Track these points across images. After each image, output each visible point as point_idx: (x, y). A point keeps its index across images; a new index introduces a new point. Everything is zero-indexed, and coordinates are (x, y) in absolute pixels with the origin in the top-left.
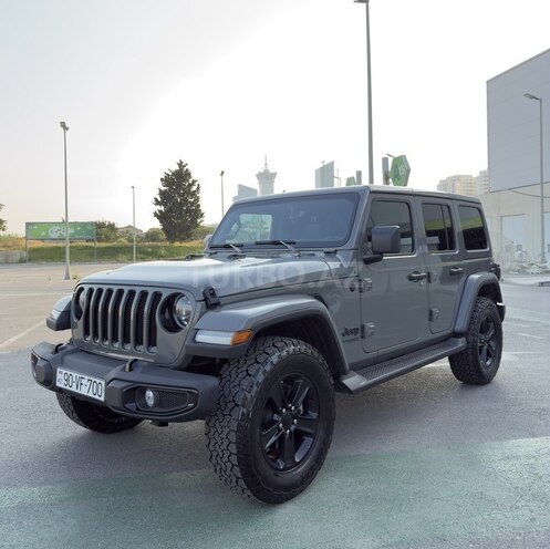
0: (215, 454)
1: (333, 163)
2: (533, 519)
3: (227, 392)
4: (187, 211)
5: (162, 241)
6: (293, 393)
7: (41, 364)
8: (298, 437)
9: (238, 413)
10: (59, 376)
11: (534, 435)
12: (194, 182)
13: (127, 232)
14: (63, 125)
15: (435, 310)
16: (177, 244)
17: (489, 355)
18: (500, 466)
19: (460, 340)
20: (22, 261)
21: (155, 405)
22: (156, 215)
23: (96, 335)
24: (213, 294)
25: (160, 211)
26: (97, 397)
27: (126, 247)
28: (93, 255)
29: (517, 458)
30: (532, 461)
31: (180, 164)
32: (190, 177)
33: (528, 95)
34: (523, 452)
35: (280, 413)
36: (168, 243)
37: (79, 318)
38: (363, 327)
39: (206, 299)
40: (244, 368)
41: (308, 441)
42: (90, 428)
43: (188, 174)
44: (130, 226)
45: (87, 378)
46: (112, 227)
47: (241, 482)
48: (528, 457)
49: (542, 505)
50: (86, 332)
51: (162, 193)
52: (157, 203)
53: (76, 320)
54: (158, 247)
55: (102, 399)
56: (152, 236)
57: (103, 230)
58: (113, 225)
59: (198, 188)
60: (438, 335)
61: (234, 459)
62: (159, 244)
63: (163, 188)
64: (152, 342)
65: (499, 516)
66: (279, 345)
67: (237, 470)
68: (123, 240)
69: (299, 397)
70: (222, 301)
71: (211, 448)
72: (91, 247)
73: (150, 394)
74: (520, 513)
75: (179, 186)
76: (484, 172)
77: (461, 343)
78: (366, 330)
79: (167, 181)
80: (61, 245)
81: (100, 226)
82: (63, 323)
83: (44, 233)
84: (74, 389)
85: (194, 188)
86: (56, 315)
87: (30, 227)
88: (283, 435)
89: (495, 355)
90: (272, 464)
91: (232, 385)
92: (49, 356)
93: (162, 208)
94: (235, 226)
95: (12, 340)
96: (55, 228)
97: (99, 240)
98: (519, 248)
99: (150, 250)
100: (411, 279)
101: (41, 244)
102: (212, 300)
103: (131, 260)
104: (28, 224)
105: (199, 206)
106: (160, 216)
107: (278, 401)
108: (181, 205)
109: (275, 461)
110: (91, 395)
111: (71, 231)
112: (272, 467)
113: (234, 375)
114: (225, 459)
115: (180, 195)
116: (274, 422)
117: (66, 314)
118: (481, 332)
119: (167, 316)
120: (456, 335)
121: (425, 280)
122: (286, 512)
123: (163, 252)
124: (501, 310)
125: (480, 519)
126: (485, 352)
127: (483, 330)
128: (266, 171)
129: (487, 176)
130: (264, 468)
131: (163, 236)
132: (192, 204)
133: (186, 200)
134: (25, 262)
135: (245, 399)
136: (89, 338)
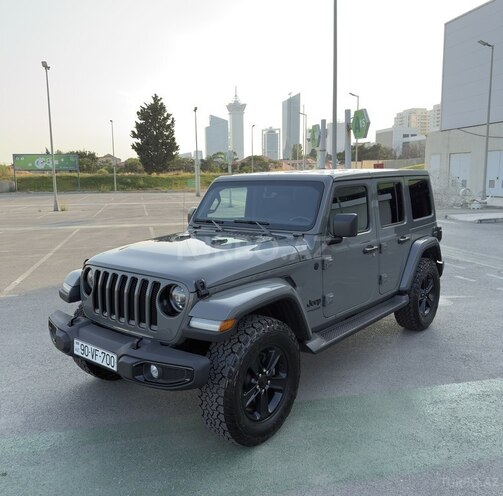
0: (206, 412)
1: (299, 95)
2: (450, 458)
3: (216, 366)
4: (163, 144)
5: (140, 171)
6: (268, 359)
7: (59, 334)
8: (271, 393)
9: (225, 383)
10: (76, 346)
11: (458, 381)
12: (169, 115)
13: (107, 161)
14: (45, 65)
15: (384, 275)
16: (154, 175)
17: (427, 305)
18: (430, 410)
19: (404, 297)
20: (11, 190)
21: (159, 377)
22: (133, 147)
23: (104, 310)
24: (203, 286)
25: (138, 144)
26: (110, 367)
27: (107, 178)
28: (77, 185)
29: (442, 402)
30: (454, 405)
31: (155, 98)
32: (165, 111)
33: (481, 42)
34: (448, 396)
35: (257, 378)
36: (146, 174)
37: (89, 294)
38: (324, 298)
39: (197, 291)
40: (229, 347)
41: (278, 396)
42: (99, 377)
43: (163, 108)
44: (109, 156)
45: (101, 351)
46: (92, 156)
47: (228, 434)
48: (451, 401)
49: (458, 445)
50: (96, 306)
51: (138, 126)
52: (135, 135)
53: (86, 296)
54: (137, 178)
55: (115, 369)
56: (130, 166)
57: (85, 160)
58: (94, 154)
59: (173, 122)
60: (385, 295)
61: (222, 417)
62: (138, 174)
63: (139, 122)
64: (153, 321)
65: (425, 455)
66: (257, 325)
67: (224, 425)
68: (103, 170)
69: (272, 363)
70: (211, 291)
71: (203, 407)
72: (75, 177)
73: (154, 368)
74: (440, 452)
75: (155, 119)
76: (438, 106)
77: (404, 300)
78: (327, 299)
79: (143, 114)
80: (47, 174)
81: (81, 155)
82: (74, 296)
83: (30, 165)
84: (90, 358)
85: (169, 122)
86: (68, 289)
87: (17, 159)
88: (260, 394)
89: (433, 305)
90: (250, 416)
91: (220, 360)
92: (67, 328)
93: (139, 141)
94: (216, 202)
95: (18, 281)
96: (41, 160)
97: (82, 170)
98: (464, 184)
99: (129, 180)
100: (365, 252)
101: (29, 174)
102: (203, 292)
103: (113, 189)
104: (15, 156)
105: (174, 139)
106: (138, 148)
107: (255, 369)
108: (157, 138)
109: (252, 413)
110: (104, 364)
111: (56, 162)
112: (251, 419)
113: (221, 352)
114: (215, 416)
115: (155, 128)
116: (252, 385)
117: (76, 289)
118: (423, 288)
119: (165, 303)
120: (400, 293)
121: (377, 252)
122: (262, 452)
123: (142, 183)
124: (440, 268)
125: (410, 458)
126: (424, 304)
127: (424, 286)
128: (236, 102)
129: (441, 110)
130: (245, 421)
131: (141, 167)
132: (167, 137)
133: (161, 133)
134: (14, 191)
135: (231, 371)
136: (98, 311)
